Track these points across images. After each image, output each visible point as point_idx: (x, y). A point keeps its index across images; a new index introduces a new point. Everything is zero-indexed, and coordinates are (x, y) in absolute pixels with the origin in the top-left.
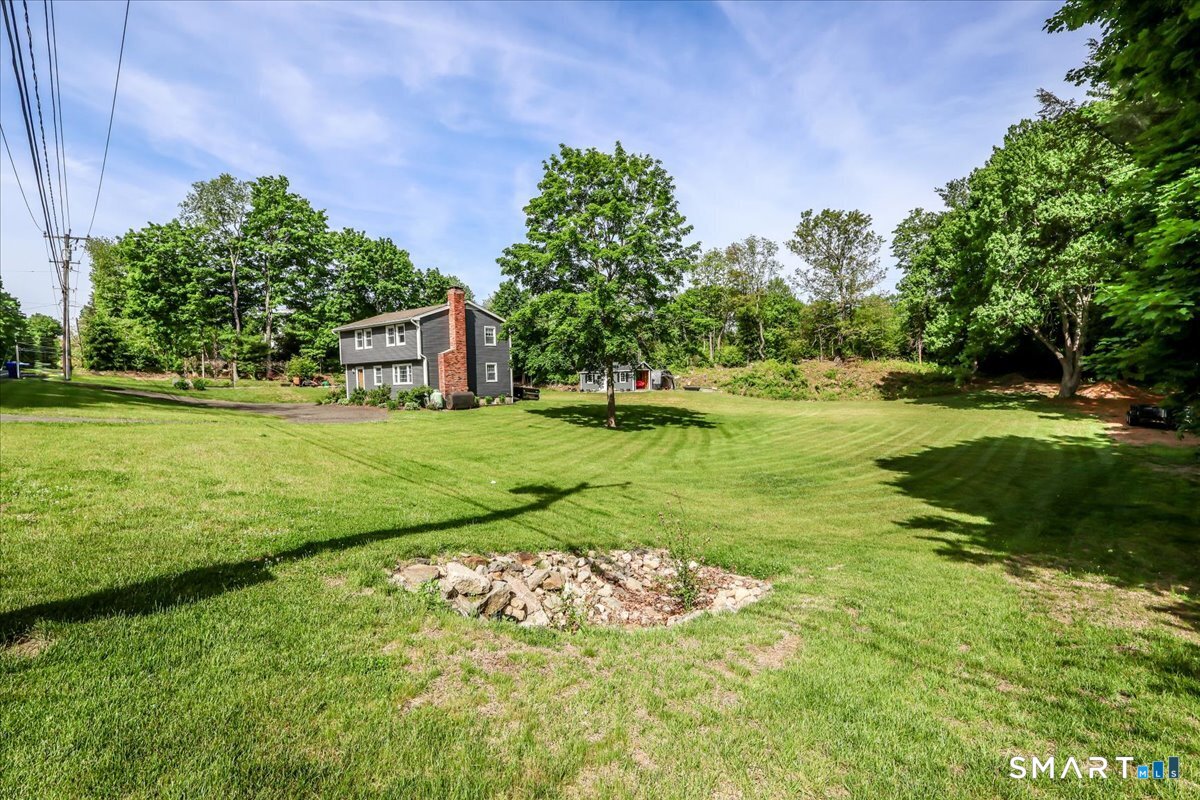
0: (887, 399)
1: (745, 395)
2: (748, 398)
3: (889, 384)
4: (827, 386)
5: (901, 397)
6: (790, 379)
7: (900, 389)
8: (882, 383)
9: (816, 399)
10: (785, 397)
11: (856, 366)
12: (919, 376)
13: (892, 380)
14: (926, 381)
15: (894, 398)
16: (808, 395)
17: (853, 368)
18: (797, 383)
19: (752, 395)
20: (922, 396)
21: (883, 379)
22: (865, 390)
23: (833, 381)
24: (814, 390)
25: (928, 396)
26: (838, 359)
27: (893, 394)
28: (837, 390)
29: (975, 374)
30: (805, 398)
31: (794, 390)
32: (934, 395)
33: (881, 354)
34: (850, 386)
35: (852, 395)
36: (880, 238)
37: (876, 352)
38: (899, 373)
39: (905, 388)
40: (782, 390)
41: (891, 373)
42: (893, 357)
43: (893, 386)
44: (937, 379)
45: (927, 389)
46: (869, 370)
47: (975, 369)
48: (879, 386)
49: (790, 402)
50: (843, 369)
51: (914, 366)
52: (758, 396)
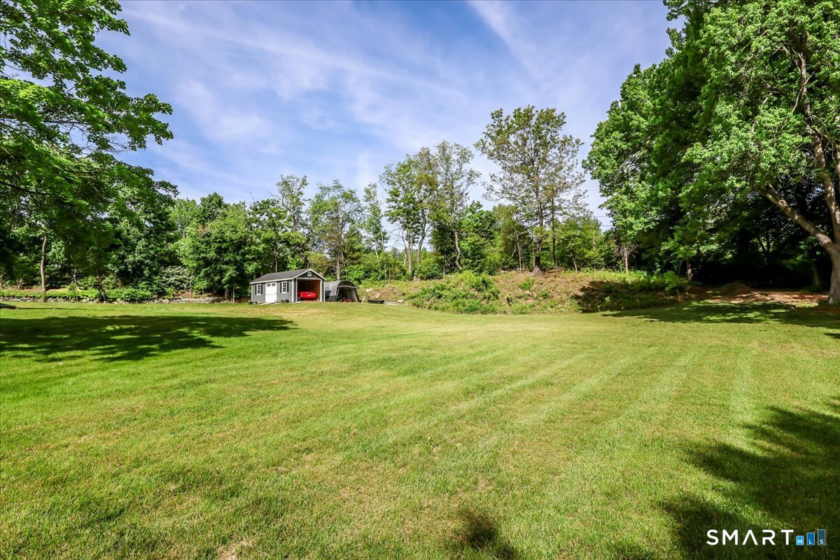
0: (584, 311)
1: (429, 308)
2: (432, 312)
3: (588, 295)
4: (520, 297)
5: (602, 309)
6: (480, 290)
7: (602, 300)
8: (580, 294)
9: (505, 312)
10: (472, 310)
11: (555, 276)
12: (625, 286)
13: (593, 290)
14: (631, 290)
15: (594, 310)
16: (497, 308)
17: (552, 278)
18: (487, 294)
19: (436, 309)
20: (627, 308)
21: (583, 290)
22: (562, 302)
23: (528, 292)
24: (505, 303)
25: (635, 307)
26: (537, 269)
27: (593, 306)
28: (531, 302)
29: (690, 283)
30: (493, 311)
31: (483, 302)
32: (643, 307)
33: (585, 265)
34: (545, 296)
35: (545, 308)
36: (577, 142)
37: (579, 262)
38: (602, 282)
39: (607, 299)
40: (468, 302)
41: (592, 283)
42: (598, 267)
43: (593, 297)
44: (645, 288)
45: (633, 299)
46: (569, 280)
47: (690, 278)
48: (577, 297)
49: (478, 316)
50: (541, 279)
51: (619, 275)
52: (443, 309)
